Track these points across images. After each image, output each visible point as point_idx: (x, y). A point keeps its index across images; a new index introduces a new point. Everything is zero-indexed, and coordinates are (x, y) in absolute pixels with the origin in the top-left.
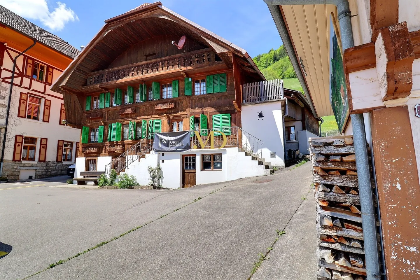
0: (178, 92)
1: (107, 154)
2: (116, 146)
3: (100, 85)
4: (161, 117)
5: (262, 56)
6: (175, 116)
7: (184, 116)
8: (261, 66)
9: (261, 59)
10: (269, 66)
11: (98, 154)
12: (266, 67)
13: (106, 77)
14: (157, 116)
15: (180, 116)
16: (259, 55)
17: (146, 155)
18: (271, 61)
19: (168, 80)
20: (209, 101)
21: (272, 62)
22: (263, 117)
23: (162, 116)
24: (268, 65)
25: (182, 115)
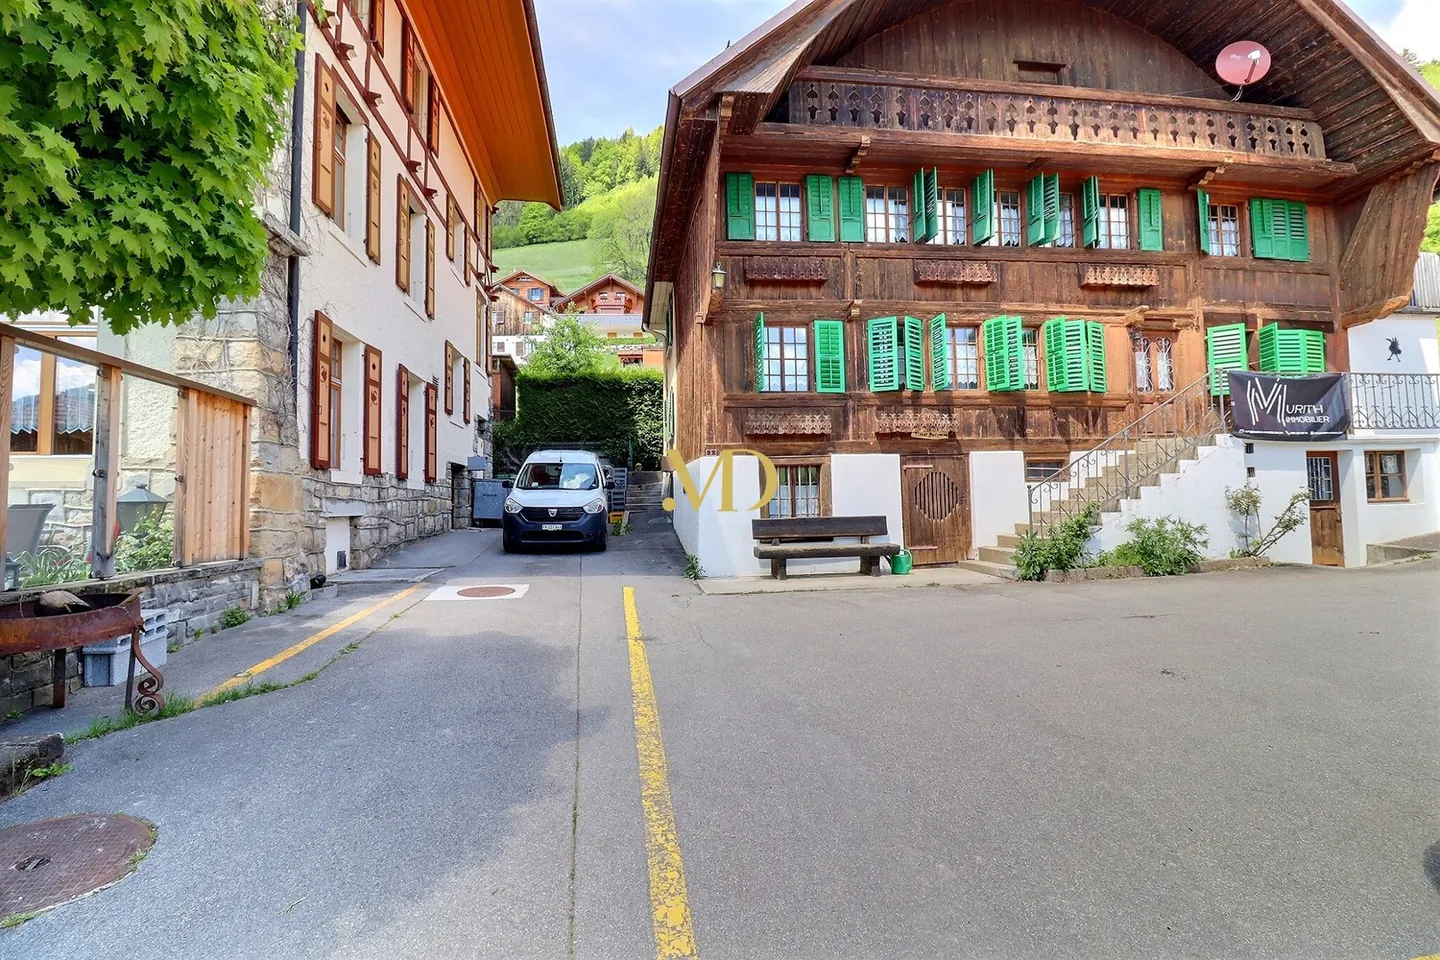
0: (1160, 232)
1: (872, 441)
2: (909, 412)
3: (875, 137)
4: (1100, 314)
5: (598, 144)
6: (1153, 315)
7: (1183, 321)
8: (593, 178)
9: (595, 156)
10: (620, 183)
11: (824, 443)
12: (610, 186)
13: (897, 108)
14: (1086, 310)
15: (1169, 319)
16: (587, 138)
17: (1201, 450)
18: (628, 169)
19: (1122, 180)
20: (1259, 284)
21: (630, 174)
22: (1399, 352)
23: (1105, 311)
24: (618, 179)
25: (1179, 316)
